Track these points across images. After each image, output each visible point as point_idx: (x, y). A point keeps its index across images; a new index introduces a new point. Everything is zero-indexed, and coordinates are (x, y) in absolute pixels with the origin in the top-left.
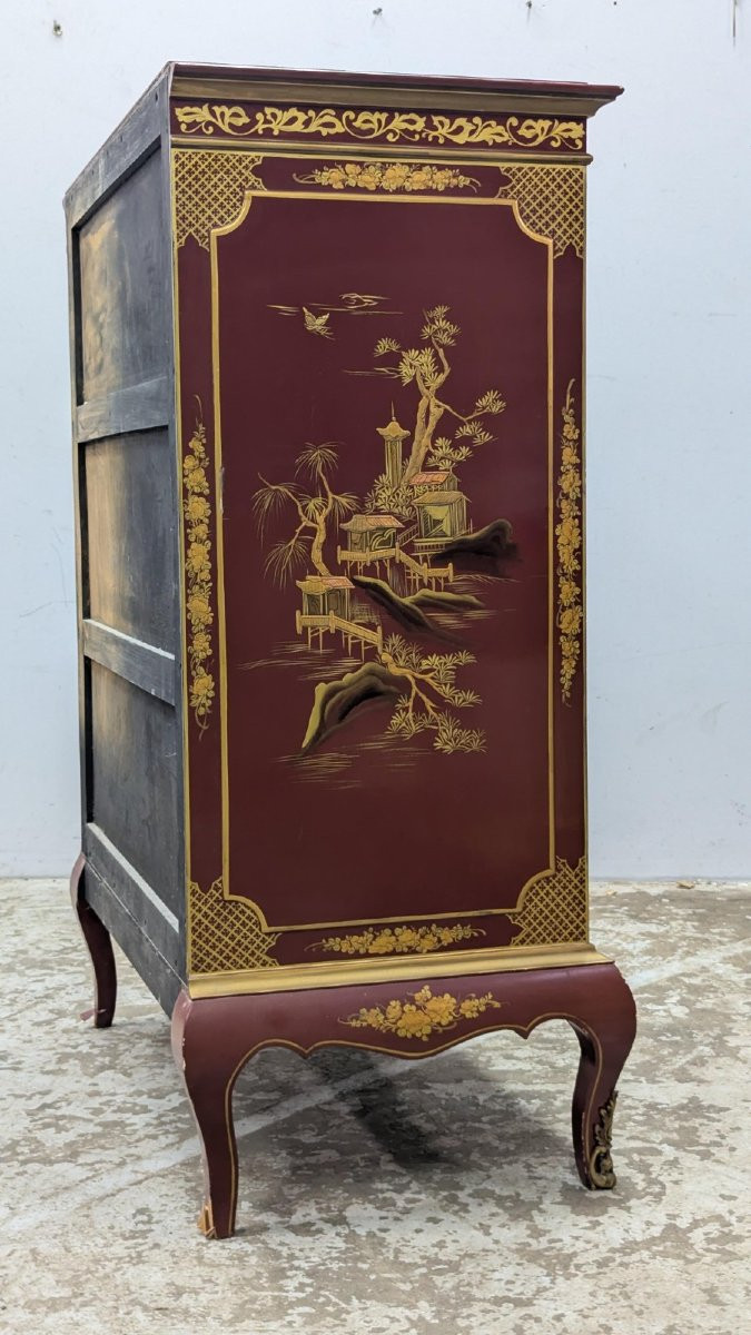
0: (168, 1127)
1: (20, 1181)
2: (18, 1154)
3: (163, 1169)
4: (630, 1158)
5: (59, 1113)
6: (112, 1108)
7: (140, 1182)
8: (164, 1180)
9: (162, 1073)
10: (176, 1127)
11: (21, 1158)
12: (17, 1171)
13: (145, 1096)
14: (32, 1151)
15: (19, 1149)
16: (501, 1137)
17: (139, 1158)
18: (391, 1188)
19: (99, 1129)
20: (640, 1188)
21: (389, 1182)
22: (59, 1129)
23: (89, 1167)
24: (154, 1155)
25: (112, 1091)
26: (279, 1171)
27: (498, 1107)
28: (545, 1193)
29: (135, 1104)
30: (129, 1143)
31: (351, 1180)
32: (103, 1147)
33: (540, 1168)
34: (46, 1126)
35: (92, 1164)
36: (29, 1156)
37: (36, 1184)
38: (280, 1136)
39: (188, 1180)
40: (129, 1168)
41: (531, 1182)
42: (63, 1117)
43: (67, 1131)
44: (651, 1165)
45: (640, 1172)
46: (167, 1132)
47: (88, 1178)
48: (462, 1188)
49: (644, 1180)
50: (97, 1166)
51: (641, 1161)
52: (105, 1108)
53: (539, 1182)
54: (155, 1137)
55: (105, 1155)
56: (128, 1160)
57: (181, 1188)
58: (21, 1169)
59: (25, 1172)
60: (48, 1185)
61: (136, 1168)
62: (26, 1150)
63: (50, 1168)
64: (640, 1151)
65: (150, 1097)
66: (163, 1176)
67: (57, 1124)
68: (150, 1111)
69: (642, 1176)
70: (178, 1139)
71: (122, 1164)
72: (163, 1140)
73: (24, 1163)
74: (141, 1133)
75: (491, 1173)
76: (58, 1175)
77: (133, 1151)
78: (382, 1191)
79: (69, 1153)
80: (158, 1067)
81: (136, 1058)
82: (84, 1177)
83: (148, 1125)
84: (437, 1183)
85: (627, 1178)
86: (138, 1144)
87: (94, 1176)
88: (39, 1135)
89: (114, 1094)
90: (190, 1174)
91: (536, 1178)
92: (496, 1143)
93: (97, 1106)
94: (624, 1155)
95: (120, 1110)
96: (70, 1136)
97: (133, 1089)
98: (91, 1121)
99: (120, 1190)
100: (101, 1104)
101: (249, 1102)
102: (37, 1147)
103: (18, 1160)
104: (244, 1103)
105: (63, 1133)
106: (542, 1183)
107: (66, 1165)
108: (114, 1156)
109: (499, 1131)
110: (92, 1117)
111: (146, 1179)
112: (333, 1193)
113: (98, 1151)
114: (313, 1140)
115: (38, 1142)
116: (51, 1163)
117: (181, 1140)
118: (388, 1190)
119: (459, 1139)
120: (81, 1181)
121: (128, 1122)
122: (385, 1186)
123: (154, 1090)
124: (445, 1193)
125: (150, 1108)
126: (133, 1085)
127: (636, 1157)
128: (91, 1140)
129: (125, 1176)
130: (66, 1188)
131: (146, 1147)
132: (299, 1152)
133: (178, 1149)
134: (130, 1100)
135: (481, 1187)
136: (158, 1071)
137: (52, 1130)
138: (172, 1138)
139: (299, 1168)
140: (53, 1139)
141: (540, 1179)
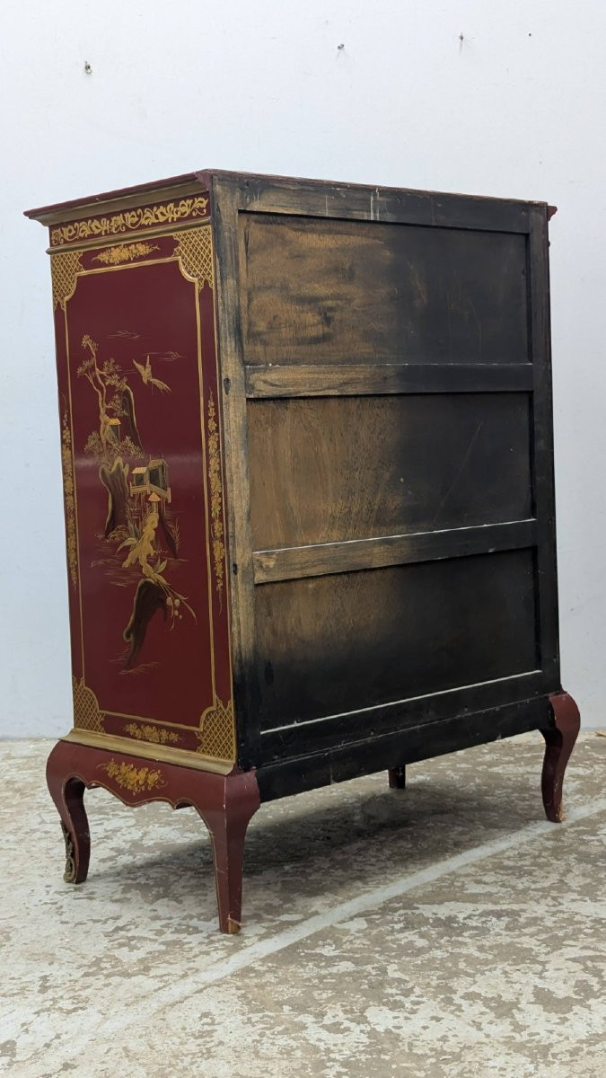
0: (217, 945)
1: (107, 991)
2: (102, 969)
3: (217, 980)
4: (584, 964)
5: (130, 935)
6: (171, 930)
7: (200, 991)
8: (221, 989)
9: (205, 900)
10: (224, 945)
11: (105, 972)
12: (103, 983)
13: (195, 920)
14: (113, 967)
15: (103, 965)
16: (481, 949)
17: (197, 970)
18: (399, 992)
19: (163, 948)
20: (595, 989)
21: (397, 988)
22: (132, 949)
23: (159, 979)
24: (209, 968)
25: (168, 916)
26: (309, 980)
27: (474, 924)
28: (522, 994)
29: (188, 926)
30: (188, 959)
31: (366, 987)
32: (168, 962)
33: (514, 974)
34: (121, 945)
35: (162, 976)
36: (110, 971)
37: (120, 993)
38: (306, 951)
39: (238, 988)
40: (191, 979)
41: (509, 985)
42: (133, 938)
43: (138, 949)
44: (603, 970)
45: (594, 976)
46: (216, 949)
47: (160, 989)
48: (455, 992)
49: (598, 983)
50: (166, 978)
51: (594, 966)
52: (165, 930)
53: (514, 985)
54: (207, 953)
55: (170, 969)
56: (189, 972)
57: (234, 995)
58: (106, 982)
59: (110, 984)
60: (129, 995)
61: (197, 979)
62: (108, 965)
63: (129, 980)
64: (592, 959)
65: (199, 920)
66: (218, 986)
67: (130, 943)
68: (201, 932)
69: (597, 979)
70: (226, 955)
71: (185, 976)
72: (215, 956)
73: (108, 976)
74: (196, 951)
75: (476, 979)
76: (135, 987)
77: (192, 965)
78: (392, 995)
79: (142, 967)
80: (202, 895)
81: (183, 887)
82: (157, 987)
83: (201, 943)
84: (434, 988)
85: (585, 981)
86: (195, 959)
87: (164, 987)
88: (116, 953)
89: (170, 918)
90: (239, 984)
91: (512, 982)
92: (477, 954)
93: (159, 928)
94: (579, 962)
95: (177, 931)
96: (140, 954)
97: (185, 914)
98: (156, 940)
99: (186, 998)
100: (162, 926)
101: (278, 923)
102: (117, 963)
103: (102, 974)
104: (274, 924)
105: (135, 951)
106: (517, 986)
107: (140, 978)
108: (178, 969)
109: (478, 943)
110: (157, 937)
111: (205, 988)
112: (353, 997)
113: (164, 965)
114: (332, 954)
115: (117, 959)
116: (129, 975)
117: (229, 955)
118: (397, 994)
119: (447, 951)
120: (155, 991)
121: (185, 941)
122: (394, 991)
123: (202, 914)
124: (442, 996)
125: (200, 929)
126: (185, 910)
127: (589, 964)
128: (158, 956)
129: (188, 986)
130: (144, 997)
131: (201, 962)
132: (323, 964)
133: (227, 963)
134: (184, 922)
135: (471, 990)
136: (203, 898)
137: (125, 949)
138: (221, 954)
139: (325, 977)
140: (128, 957)
141: (516, 983)
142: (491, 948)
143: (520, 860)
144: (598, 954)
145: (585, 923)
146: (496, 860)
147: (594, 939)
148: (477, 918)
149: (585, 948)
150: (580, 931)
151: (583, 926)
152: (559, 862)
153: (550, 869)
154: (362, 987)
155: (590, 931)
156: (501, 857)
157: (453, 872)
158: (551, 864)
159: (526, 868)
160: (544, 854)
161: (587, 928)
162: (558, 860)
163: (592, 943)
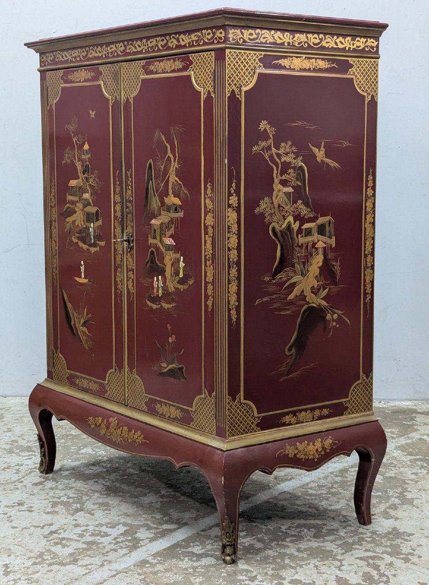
142: (305, 550)
143: (319, 490)
144: (376, 554)
145: (366, 534)
146: (304, 490)
147: (373, 545)
148: (293, 529)
149: (366, 550)
150: (363, 539)
151: (364, 536)
152: (345, 492)
153: (340, 496)
154: (222, 575)
155: (369, 539)
156: (307, 487)
157: (275, 497)
158: (341, 493)
159: (324, 495)
160: (335, 486)
161: (367, 537)
162: (345, 490)
163: (372, 547)
